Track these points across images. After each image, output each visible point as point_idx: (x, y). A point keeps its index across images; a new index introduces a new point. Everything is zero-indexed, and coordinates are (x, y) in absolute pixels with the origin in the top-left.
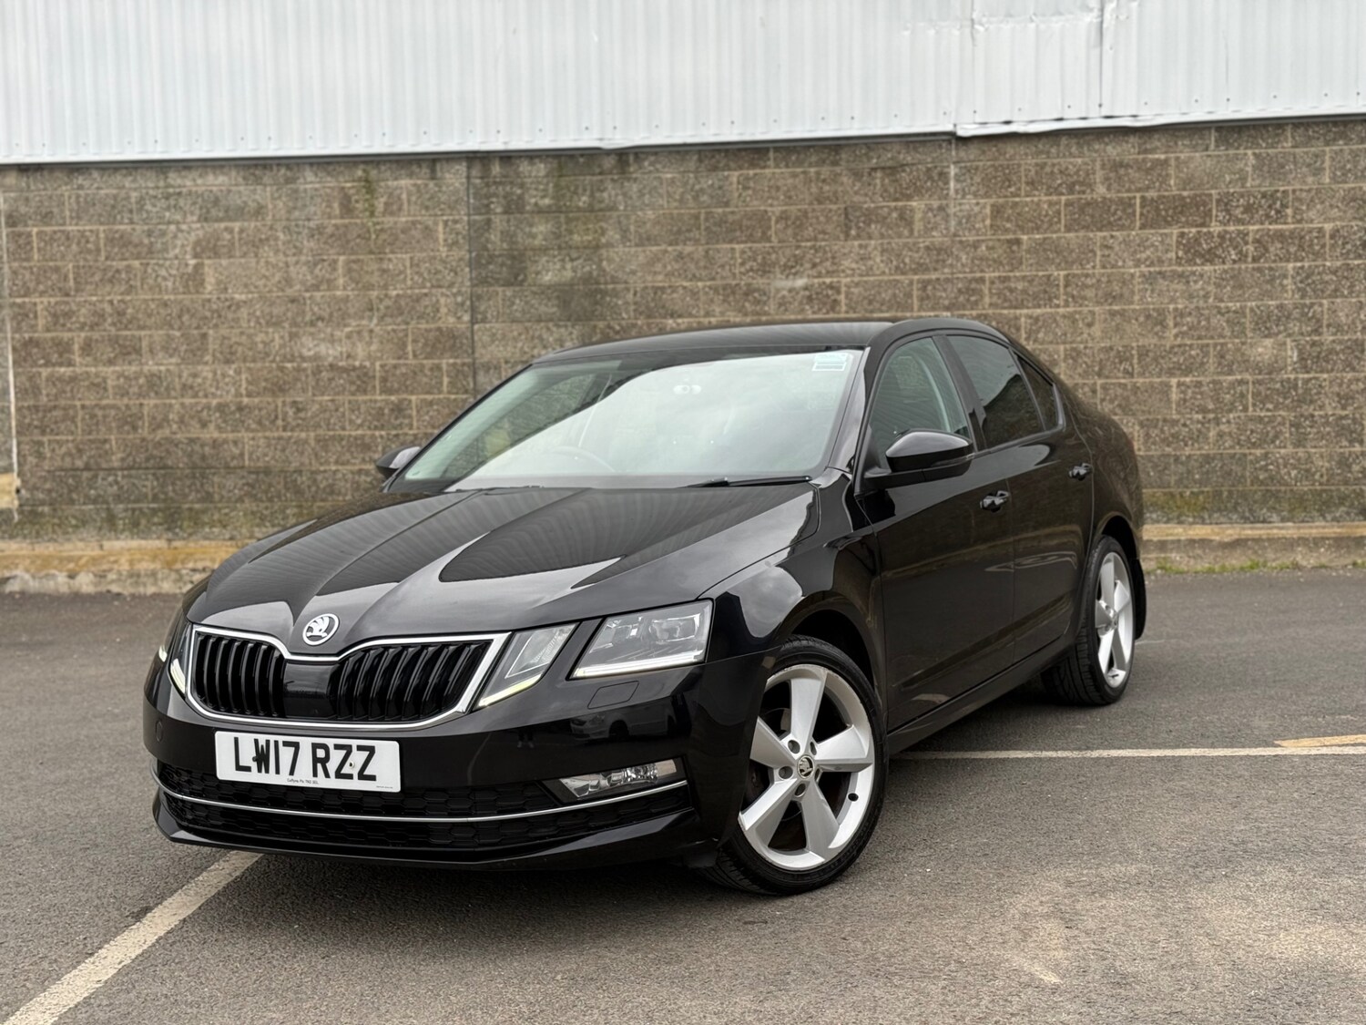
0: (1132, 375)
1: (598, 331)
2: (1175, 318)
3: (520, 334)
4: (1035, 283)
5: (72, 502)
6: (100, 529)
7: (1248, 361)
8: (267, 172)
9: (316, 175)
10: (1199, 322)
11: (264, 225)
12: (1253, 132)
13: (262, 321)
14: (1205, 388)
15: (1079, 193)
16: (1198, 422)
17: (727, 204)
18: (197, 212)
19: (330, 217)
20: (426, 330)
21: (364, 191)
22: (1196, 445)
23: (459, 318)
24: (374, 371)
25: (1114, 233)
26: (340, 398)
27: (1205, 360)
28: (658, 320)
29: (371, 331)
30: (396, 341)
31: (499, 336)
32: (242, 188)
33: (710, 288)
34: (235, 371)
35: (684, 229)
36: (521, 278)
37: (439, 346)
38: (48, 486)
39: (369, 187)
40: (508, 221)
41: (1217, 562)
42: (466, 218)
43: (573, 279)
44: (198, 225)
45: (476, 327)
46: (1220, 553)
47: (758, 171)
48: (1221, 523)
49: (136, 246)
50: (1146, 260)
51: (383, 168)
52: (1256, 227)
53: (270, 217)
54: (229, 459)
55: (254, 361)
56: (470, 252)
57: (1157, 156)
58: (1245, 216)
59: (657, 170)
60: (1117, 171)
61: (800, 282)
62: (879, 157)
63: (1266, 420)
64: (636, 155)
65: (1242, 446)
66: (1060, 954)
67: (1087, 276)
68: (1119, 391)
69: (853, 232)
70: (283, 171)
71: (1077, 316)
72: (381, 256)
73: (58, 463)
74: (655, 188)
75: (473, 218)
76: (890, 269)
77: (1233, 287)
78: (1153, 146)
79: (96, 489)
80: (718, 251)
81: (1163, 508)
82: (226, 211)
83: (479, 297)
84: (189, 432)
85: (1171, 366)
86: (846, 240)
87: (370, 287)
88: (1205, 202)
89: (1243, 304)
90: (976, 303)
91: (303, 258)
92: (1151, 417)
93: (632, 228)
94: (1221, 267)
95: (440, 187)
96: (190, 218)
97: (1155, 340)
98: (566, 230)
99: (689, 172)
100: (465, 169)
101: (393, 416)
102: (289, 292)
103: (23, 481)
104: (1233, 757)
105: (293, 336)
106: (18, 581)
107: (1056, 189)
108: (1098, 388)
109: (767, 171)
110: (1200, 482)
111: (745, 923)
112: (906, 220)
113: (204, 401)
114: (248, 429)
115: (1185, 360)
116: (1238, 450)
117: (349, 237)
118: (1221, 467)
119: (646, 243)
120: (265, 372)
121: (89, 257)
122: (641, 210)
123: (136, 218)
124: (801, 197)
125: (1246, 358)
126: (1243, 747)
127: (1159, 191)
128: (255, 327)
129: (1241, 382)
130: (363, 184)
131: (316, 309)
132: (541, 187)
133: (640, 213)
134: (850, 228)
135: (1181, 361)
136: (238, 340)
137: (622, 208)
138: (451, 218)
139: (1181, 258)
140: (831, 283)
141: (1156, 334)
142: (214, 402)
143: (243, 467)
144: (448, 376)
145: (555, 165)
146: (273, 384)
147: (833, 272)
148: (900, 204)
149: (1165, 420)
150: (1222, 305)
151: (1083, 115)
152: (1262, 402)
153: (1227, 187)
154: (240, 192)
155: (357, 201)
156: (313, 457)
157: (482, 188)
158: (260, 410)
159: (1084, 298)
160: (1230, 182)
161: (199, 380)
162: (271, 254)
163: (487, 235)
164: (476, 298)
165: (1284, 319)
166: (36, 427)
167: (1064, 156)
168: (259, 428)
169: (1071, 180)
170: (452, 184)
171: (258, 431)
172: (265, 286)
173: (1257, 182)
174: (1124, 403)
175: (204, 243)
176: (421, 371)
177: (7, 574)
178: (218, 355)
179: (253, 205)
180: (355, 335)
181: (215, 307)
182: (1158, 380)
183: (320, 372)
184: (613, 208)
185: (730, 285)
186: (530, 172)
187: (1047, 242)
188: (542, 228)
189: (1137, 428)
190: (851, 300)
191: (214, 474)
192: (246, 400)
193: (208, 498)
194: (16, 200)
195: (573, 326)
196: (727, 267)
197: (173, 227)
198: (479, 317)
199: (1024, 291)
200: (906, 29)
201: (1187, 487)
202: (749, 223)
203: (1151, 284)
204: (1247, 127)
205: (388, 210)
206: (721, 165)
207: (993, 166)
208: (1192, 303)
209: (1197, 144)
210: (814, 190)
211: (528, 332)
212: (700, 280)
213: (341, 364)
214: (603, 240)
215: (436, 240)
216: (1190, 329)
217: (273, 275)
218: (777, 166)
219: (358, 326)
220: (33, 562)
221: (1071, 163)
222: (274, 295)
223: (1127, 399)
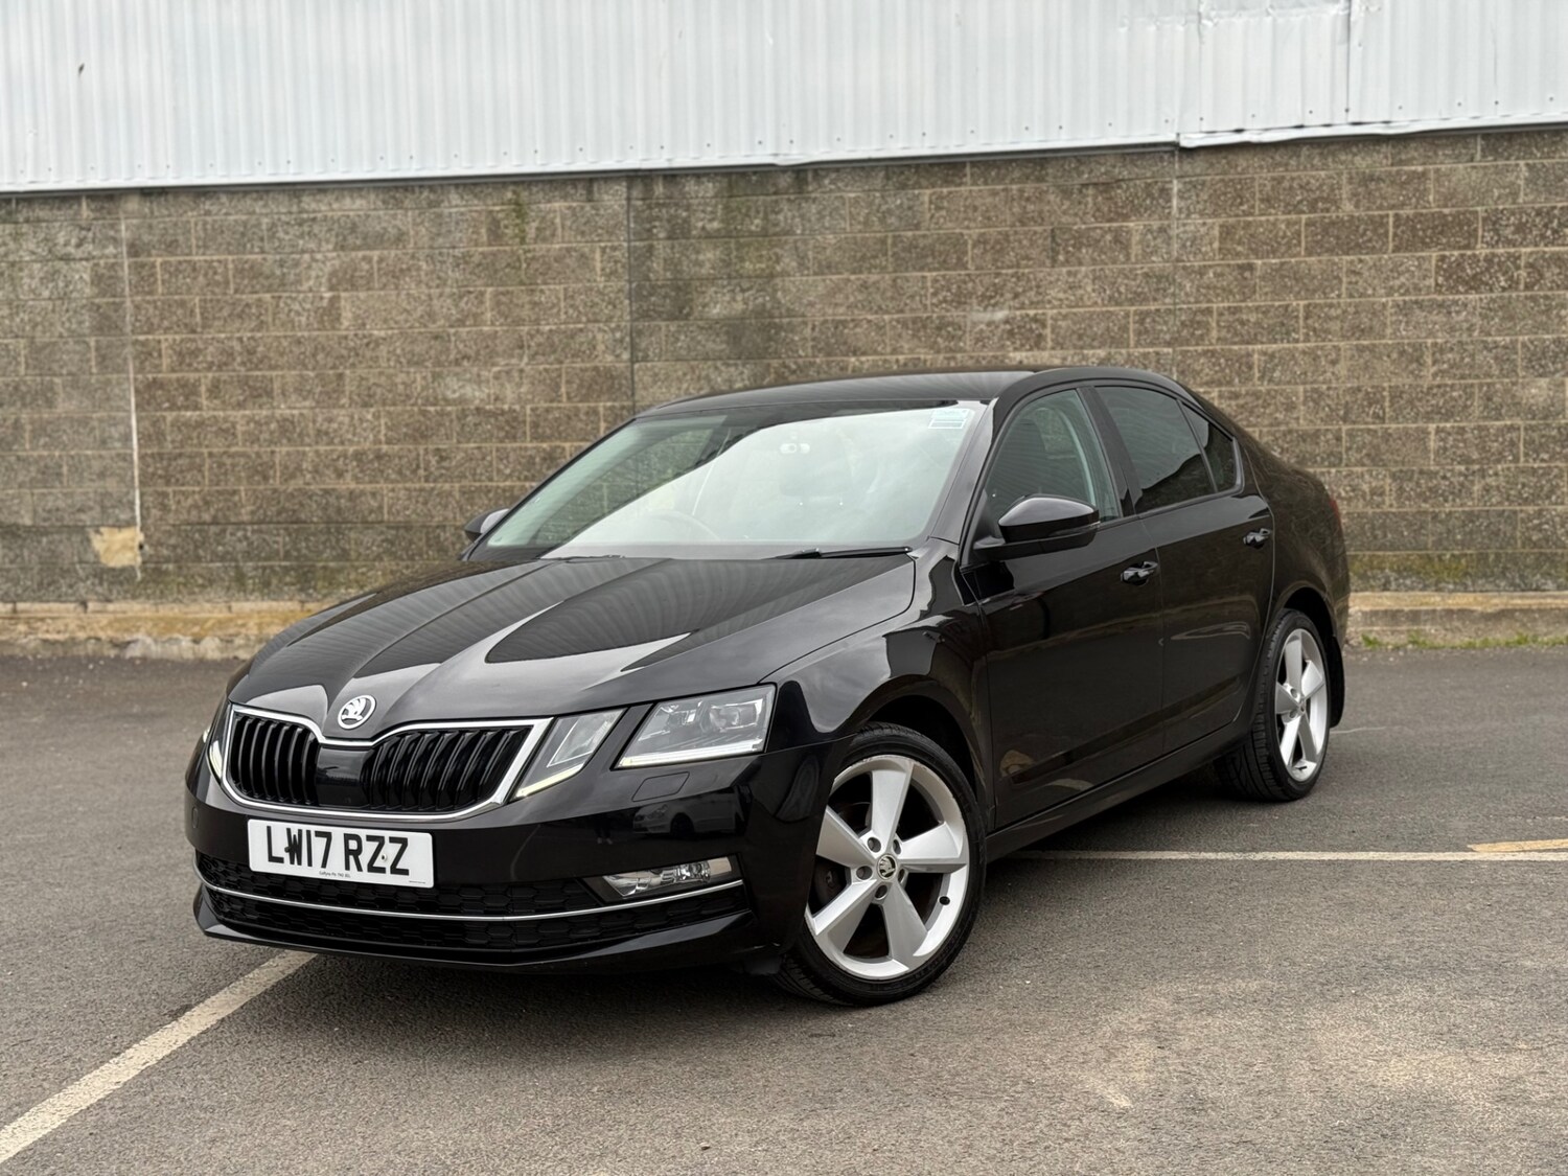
0: (1383, 420)
1: (772, 370)
2: (1434, 354)
3: (685, 374)
4: (1271, 314)
5: (198, 559)
6: (228, 588)
7: (1519, 403)
8: (409, 195)
9: (462, 198)
10: (1462, 359)
11: (405, 254)
12: (1525, 140)
13: (402, 360)
14: (1468, 435)
15: (1322, 211)
16: (1460, 474)
17: (917, 227)
18: (333, 239)
19: (476, 245)
20: (581, 370)
21: (514, 214)
22: (1458, 500)
23: (618, 356)
24: (525, 415)
25: (1363, 257)
26: (487, 445)
27: (1469, 403)
28: (839, 359)
29: (521, 371)
30: (548, 381)
31: (662, 377)
32: (381, 213)
33: (898, 321)
34: (374, 415)
35: (869, 255)
36: (685, 312)
37: (597, 387)
38: (173, 541)
39: (520, 211)
40: (673, 248)
41: (1479, 636)
42: (625, 244)
43: (744, 312)
44: (334, 254)
45: (636, 366)
46: (1482, 626)
47: (953, 189)
48: (1487, 591)
49: (267, 278)
50: (1400, 287)
51: (535, 189)
52: (1529, 250)
53: (412, 245)
54: (366, 513)
55: (394, 404)
56: (630, 282)
57: (1413, 168)
58: (1517, 236)
59: (839, 189)
60: (1367, 186)
61: (1000, 315)
62: (1091, 172)
63: (1541, 472)
64: (816, 171)
65: (1511, 503)
66: (1140, 1077)
67: (1331, 306)
68: (1368, 438)
69: (1061, 258)
70: (426, 193)
71: (1319, 353)
72: (533, 287)
73: (184, 516)
74: (837, 209)
75: (633, 244)
76: (1103, 300)
77: (1503, 319)
78: (1409, 156)
79: (224, 545)
80: (907, 280)
81: (1419, 573)
82: (364, 239)
83: (640, 333)
84: (324, 482)
85: (1429, 409)
86: (1053, 267)
87: (519, 322)
88: (1469, 220)
89: (1514, 338)
90: (1202, 337)
91: (447, 290)
92: (1405, 469)
93: (810, 254)
94: (1489, 295)
95: (597, 210)
96: (325, 247)
97: (1410, 380)
98: (736, 257)
99: (875, 190)
100: (625, 190)
101: (545, 466)
102: (433, 327)
103: (146, 536)
104: (1413, 862)
105: (436, 376)
106: (139, 645)
107: (1295, 206)
108: (1344, 435)
109: (962, 188)
110: (1463, 544)
111: (812, 1036)
112: (1121, 243)
113: (340, 448)
114: (387, 480)
115: (1446, 402)
116: (1506, 506)
117: (498, 266)
118: (1488, 526)
119: (826, 271)
120: (406, 416)
121: (217, 290)
122: (821, 233)
123: (267, 246)
124: (1002, 217)
125: (1516, 400)
126: (1430, 851)
127: (1416, 207)
128: (395, 367)
129: (1511, 428)
130: (513, 207)
131: (461, 346)
132: (709, 209)
133: (819, 237)
134: (1058, 253)
135: (1441, 404)
136: (376, 381)
137: (799, 232)
138: (609, 244)
139: (1441, 286)
140: (1036, 315)
141: (1412, 372)
142: (351, 450)
143: (381, 522)
144: (605, 421)
145: (725, 184)
146: (416, 430)
147: (1038, 303)
148: (1115, 225)
149: (1421, 472)
150: (1490, 339)
151: (1327, 122)
152: (1537, 452)
153: (1496, 203)
154: (379, 217)
155: (506, 227)
156: (457, 510)
157: (643, 211)
158: (400, 458)
159: (1327, 331)
160: (1499, 198)
161: (335, 426)
162: (413, 286)
163: (649, 263)
164: (634, 334)
165: (1561, 355)
166: (160, 477)
167: (1305, 169)
168: (399, 478)
169: (1313, 196)
170: (611, 206)
171: (398, 482)
172: (406, 321)
173: (1531, 197)
174: (1373, 453)
175: (340, 274)
176: (576, 415)
177: (128, 638)
178: (355, 397)
179: (393, 231)
180: (503, 374)
181: (352, 344)
182: (1414, 426)
183: (466, 416)
184: (789, 232)
185: (920, 318)
186: (697, 192)
187: (1286, 267)
188: (710, 255)
189: (1389, 481)
190: (1058, 334)
191: (350, 529)
192: (385, 448)
193: (344, 555)
194: (138, 227)
195: (744, 365)
196: (918, 298)
197: (307, 257)
198: (640, 354)
199: (1258, 324)
200: (1123, 25)
201: (1447, 549)
202: (942, 248)
203: (1406, 315)
204: (1520, 134)
205: (540, 236)
206: (911, 183)
207: (1222, 180)
208: (1454, 336)
209: (1460, 154)
210: (1016, 210)
211: (694, 372)
212: (887, 312)
213: (488, 407)
214: (778, 268)
215: (593, 270)
216: (1451, 367)
217: (415, 309)
218: (975, 183)
219: (507, 365)
220: (155, 625)
221: (1313, 177)
222: (416, 330)
223: (1376, 447)
